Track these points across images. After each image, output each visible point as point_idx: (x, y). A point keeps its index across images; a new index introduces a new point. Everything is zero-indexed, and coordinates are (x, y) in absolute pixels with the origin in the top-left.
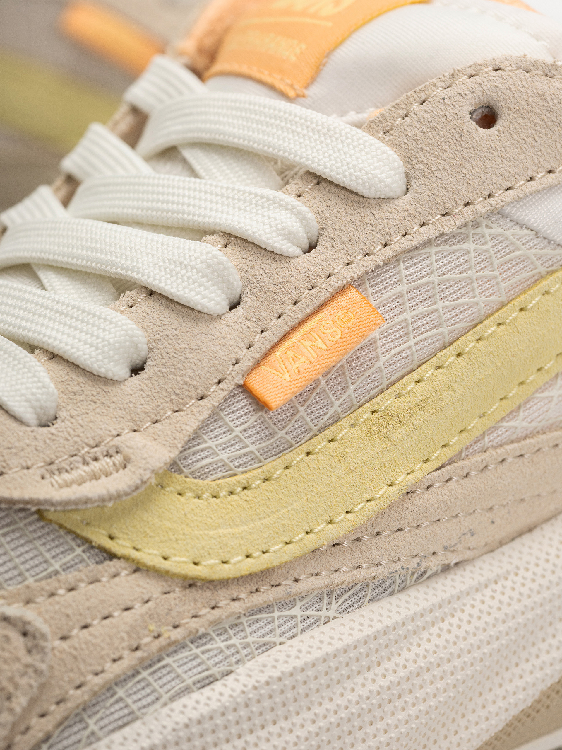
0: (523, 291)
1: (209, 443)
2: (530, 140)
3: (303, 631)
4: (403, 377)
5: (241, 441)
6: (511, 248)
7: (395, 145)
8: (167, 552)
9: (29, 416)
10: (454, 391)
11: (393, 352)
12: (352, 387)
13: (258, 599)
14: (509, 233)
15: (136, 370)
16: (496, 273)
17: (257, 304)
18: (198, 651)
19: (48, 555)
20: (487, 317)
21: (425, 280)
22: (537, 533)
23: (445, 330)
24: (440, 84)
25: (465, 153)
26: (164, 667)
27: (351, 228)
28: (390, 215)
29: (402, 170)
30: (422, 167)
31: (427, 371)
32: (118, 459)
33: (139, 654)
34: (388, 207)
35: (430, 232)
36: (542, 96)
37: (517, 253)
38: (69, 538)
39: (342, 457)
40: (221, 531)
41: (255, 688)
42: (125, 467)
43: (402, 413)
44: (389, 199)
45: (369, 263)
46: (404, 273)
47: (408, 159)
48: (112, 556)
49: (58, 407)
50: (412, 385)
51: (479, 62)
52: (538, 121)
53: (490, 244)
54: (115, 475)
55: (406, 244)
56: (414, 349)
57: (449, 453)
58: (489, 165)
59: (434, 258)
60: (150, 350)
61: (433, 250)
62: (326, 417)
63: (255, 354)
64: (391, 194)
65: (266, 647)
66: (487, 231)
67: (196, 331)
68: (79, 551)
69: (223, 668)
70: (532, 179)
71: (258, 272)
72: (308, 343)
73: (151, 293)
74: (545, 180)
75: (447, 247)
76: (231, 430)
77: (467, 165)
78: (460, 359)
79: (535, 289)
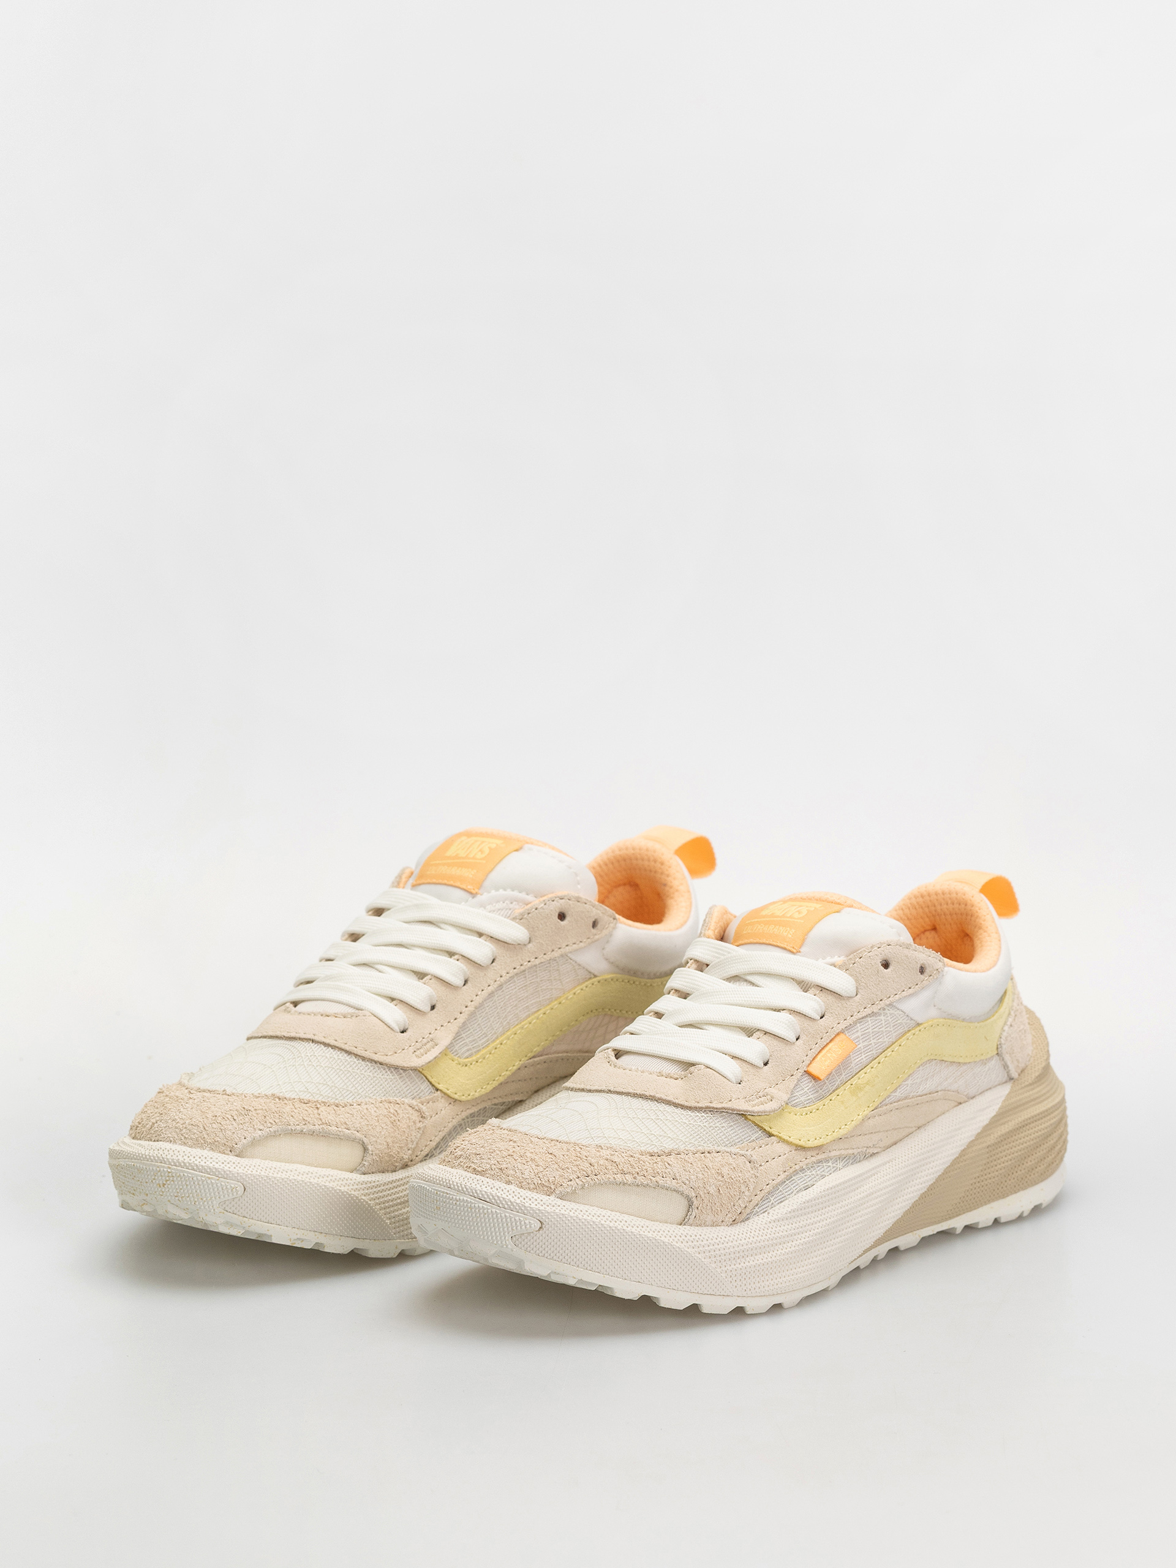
0: (900, 1038)
1: (796, 1094)
2: (903, 974)
3: (833, 1172)
4: (860, 1071)
5: (807, 1093)
6: (897, 1019)
7: (851, 975)
8: (790, 1135)
9: (734, 1080)
10: (878, 1077)
11: (857, 1060)
12: (844, 1074)
13: (820, 1157)
14: (896, 1013)
15: (766, 1064)
16: (891, 1029)
17: (808, 1039)
18: (803, 1175)
19: (750, 1133)
20: (888, 1048)
21: (867, 1031)
22: (898, 1145)
23: (874, 1052)
24: (867, 950)
25: (880, 979)
26: (793, 1180)
27: (839, 1009)
28: (853, 1004)
29: (855, 985)
30: (864, 984)
31: (868, 1068)
32: (769, 1097)
33: (786, 1173)
34: (851, 1000)
35: (868, 1011)
36: (907, 956)
37: (899, 1022)
38: (756, 1127)
39: (842, 1102)
40: (806, 1128)
41: (824, 1191)
42: (772, 1101)
43: (861, 1086)
44: (851, 997)
45: (847, 1023)
46: (860, 1028)
47: (856, 981)
48: (770, 1135)
49: (742, 1078)
50: (864, 1075)
51: (882, 942)
52: (905, 966)
53: (889, 1017)
54: (769, 1103)
55: (860, 1016)
56: (864, 1059)
57: (876, 1104)
58: (889, 984)
59: (870, 1022)
60: (771, 1056)
61: (869, 1019)
62: (835, 1086)
63: (810, 1058)
64: (852, 996)
65: (823, 1177)
66: (888, 1012)
67: (787, 1049)
68: (760, 1132)
69: (811, 1182)
70: (904, 991)
71: (806, 1025)
72: (829, 1055)
73: (766, 1033)
74: (908, 991)
75: (874, 1018)
76: (803, 1089)
77: (880, 984)
78: (880, 1065)
79: (903, 1038)
